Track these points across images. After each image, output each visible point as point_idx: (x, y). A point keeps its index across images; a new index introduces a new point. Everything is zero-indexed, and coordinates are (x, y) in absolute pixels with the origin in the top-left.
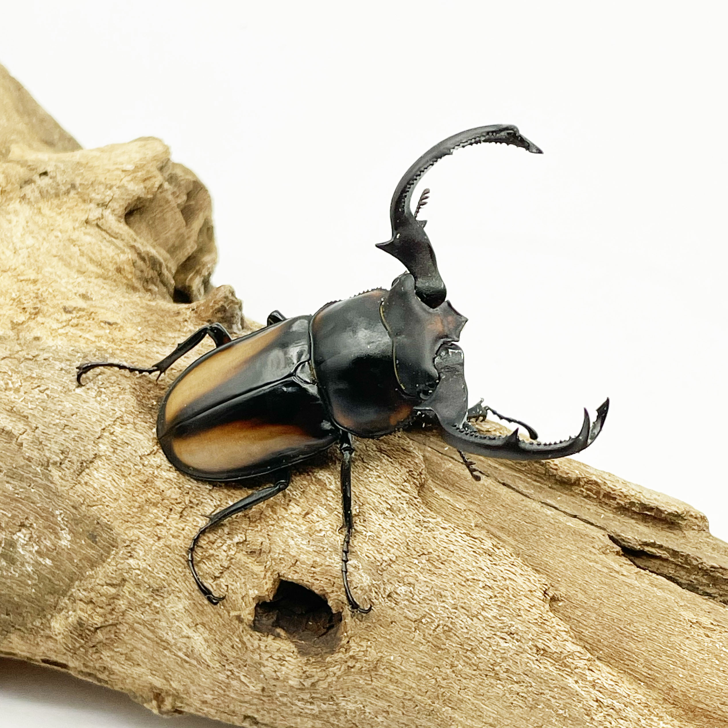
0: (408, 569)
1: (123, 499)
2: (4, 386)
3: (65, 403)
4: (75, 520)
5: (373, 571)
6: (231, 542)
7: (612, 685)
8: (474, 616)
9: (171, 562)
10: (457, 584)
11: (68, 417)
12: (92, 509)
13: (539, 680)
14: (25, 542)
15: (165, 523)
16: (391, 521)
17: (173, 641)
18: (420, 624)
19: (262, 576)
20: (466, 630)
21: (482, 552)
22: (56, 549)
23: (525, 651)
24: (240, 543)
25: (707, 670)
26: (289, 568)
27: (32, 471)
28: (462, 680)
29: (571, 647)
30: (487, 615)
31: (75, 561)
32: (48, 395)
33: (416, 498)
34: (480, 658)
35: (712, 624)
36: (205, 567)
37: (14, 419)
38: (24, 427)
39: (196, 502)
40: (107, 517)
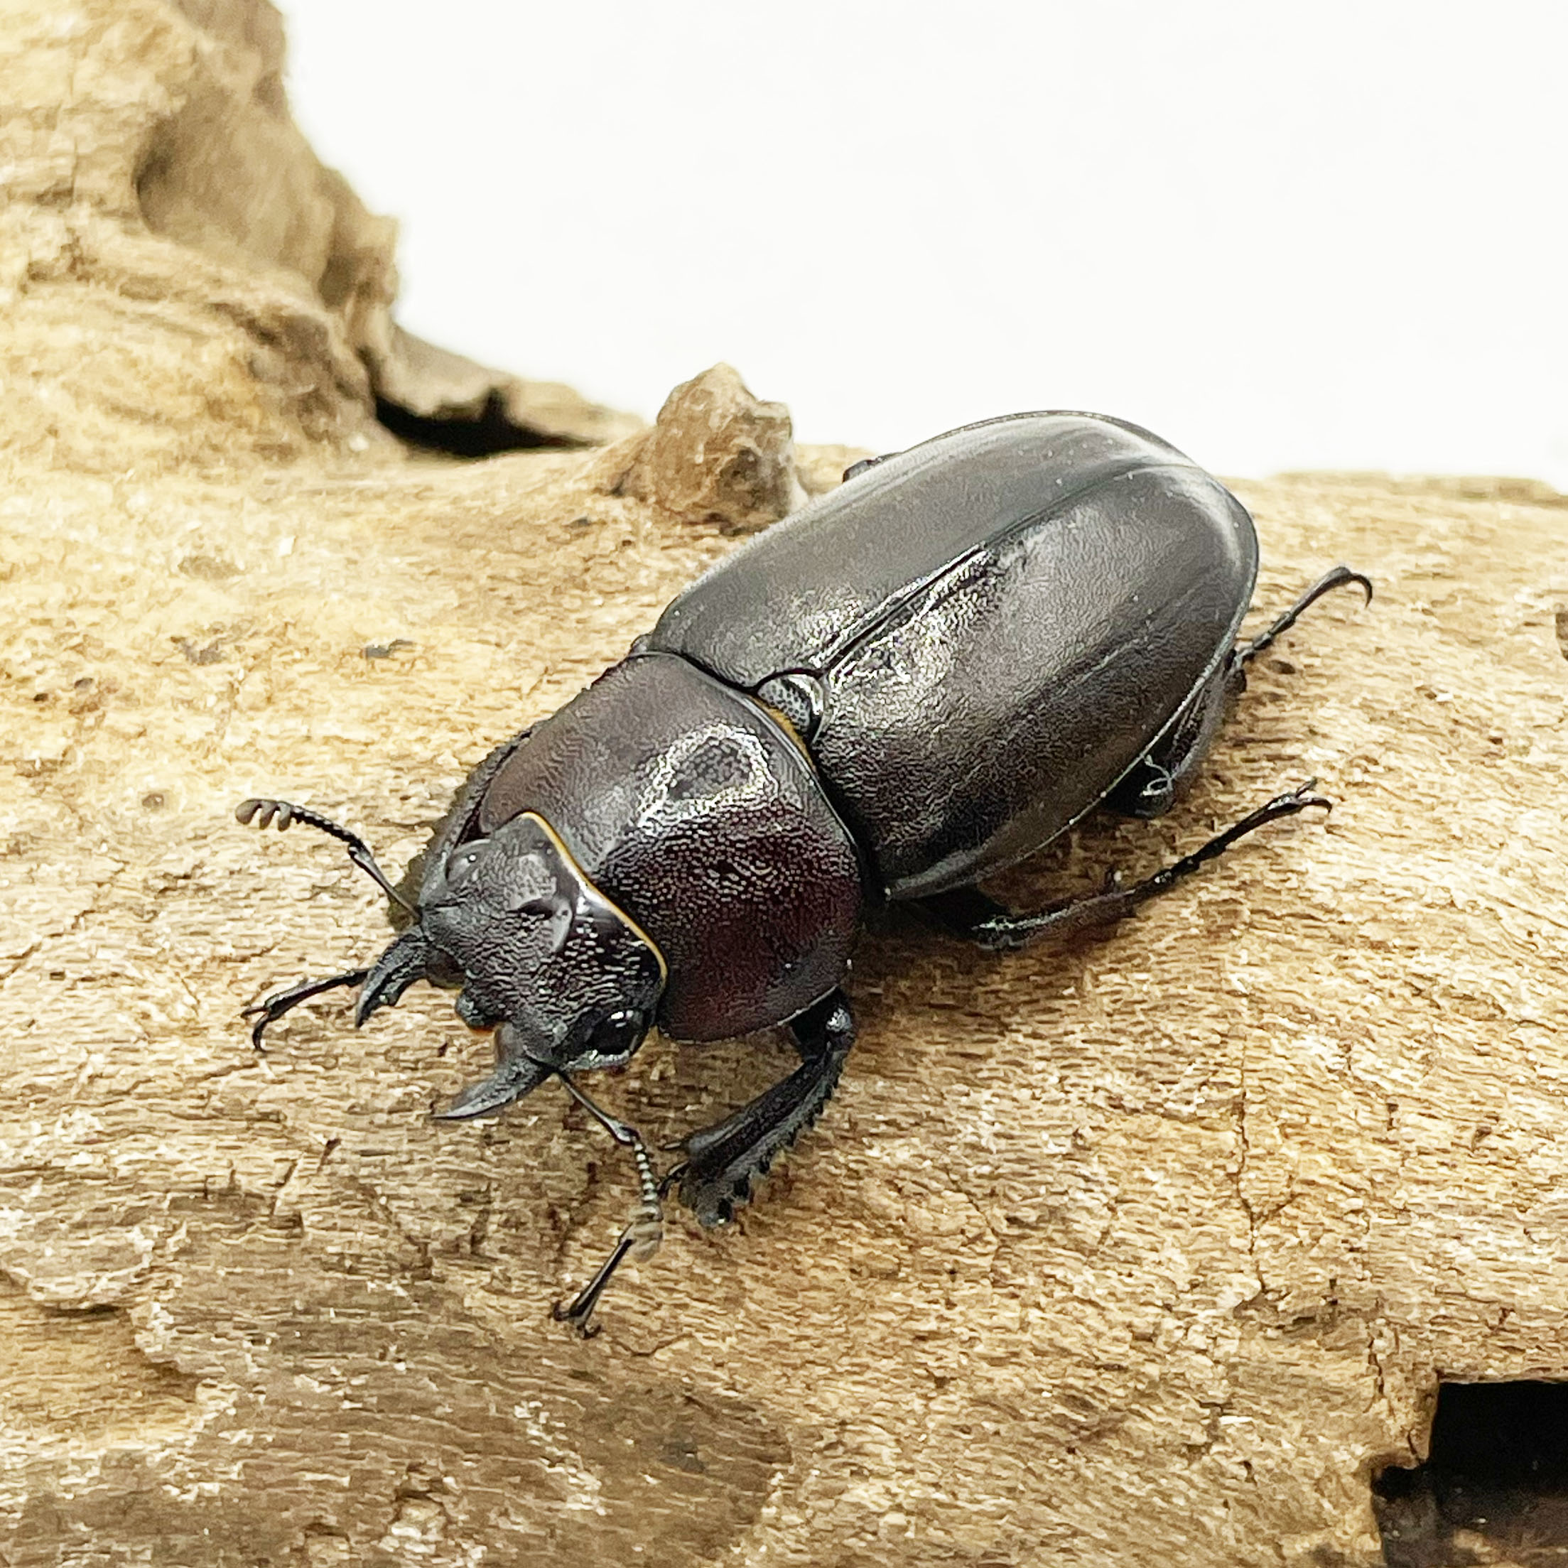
1: (762, 1292)
2: (138, 1029)
6: (1212, 1312)
9: (1010, 1448)
11: (429, 1066)
12: (652, 1362)
14: (431, 1549)
15: (945, 1326)
19: (1368, 1393)
22: (552, 1536)
24: (1245, 1305)
26: (1484, 1344)
27: (374, 1301)
31: (639, 1549)
36: (1145, 1426)
37: (230, 1140)
38: (278, 1155)
39: (1031, 1216)
40: (722, 1374)
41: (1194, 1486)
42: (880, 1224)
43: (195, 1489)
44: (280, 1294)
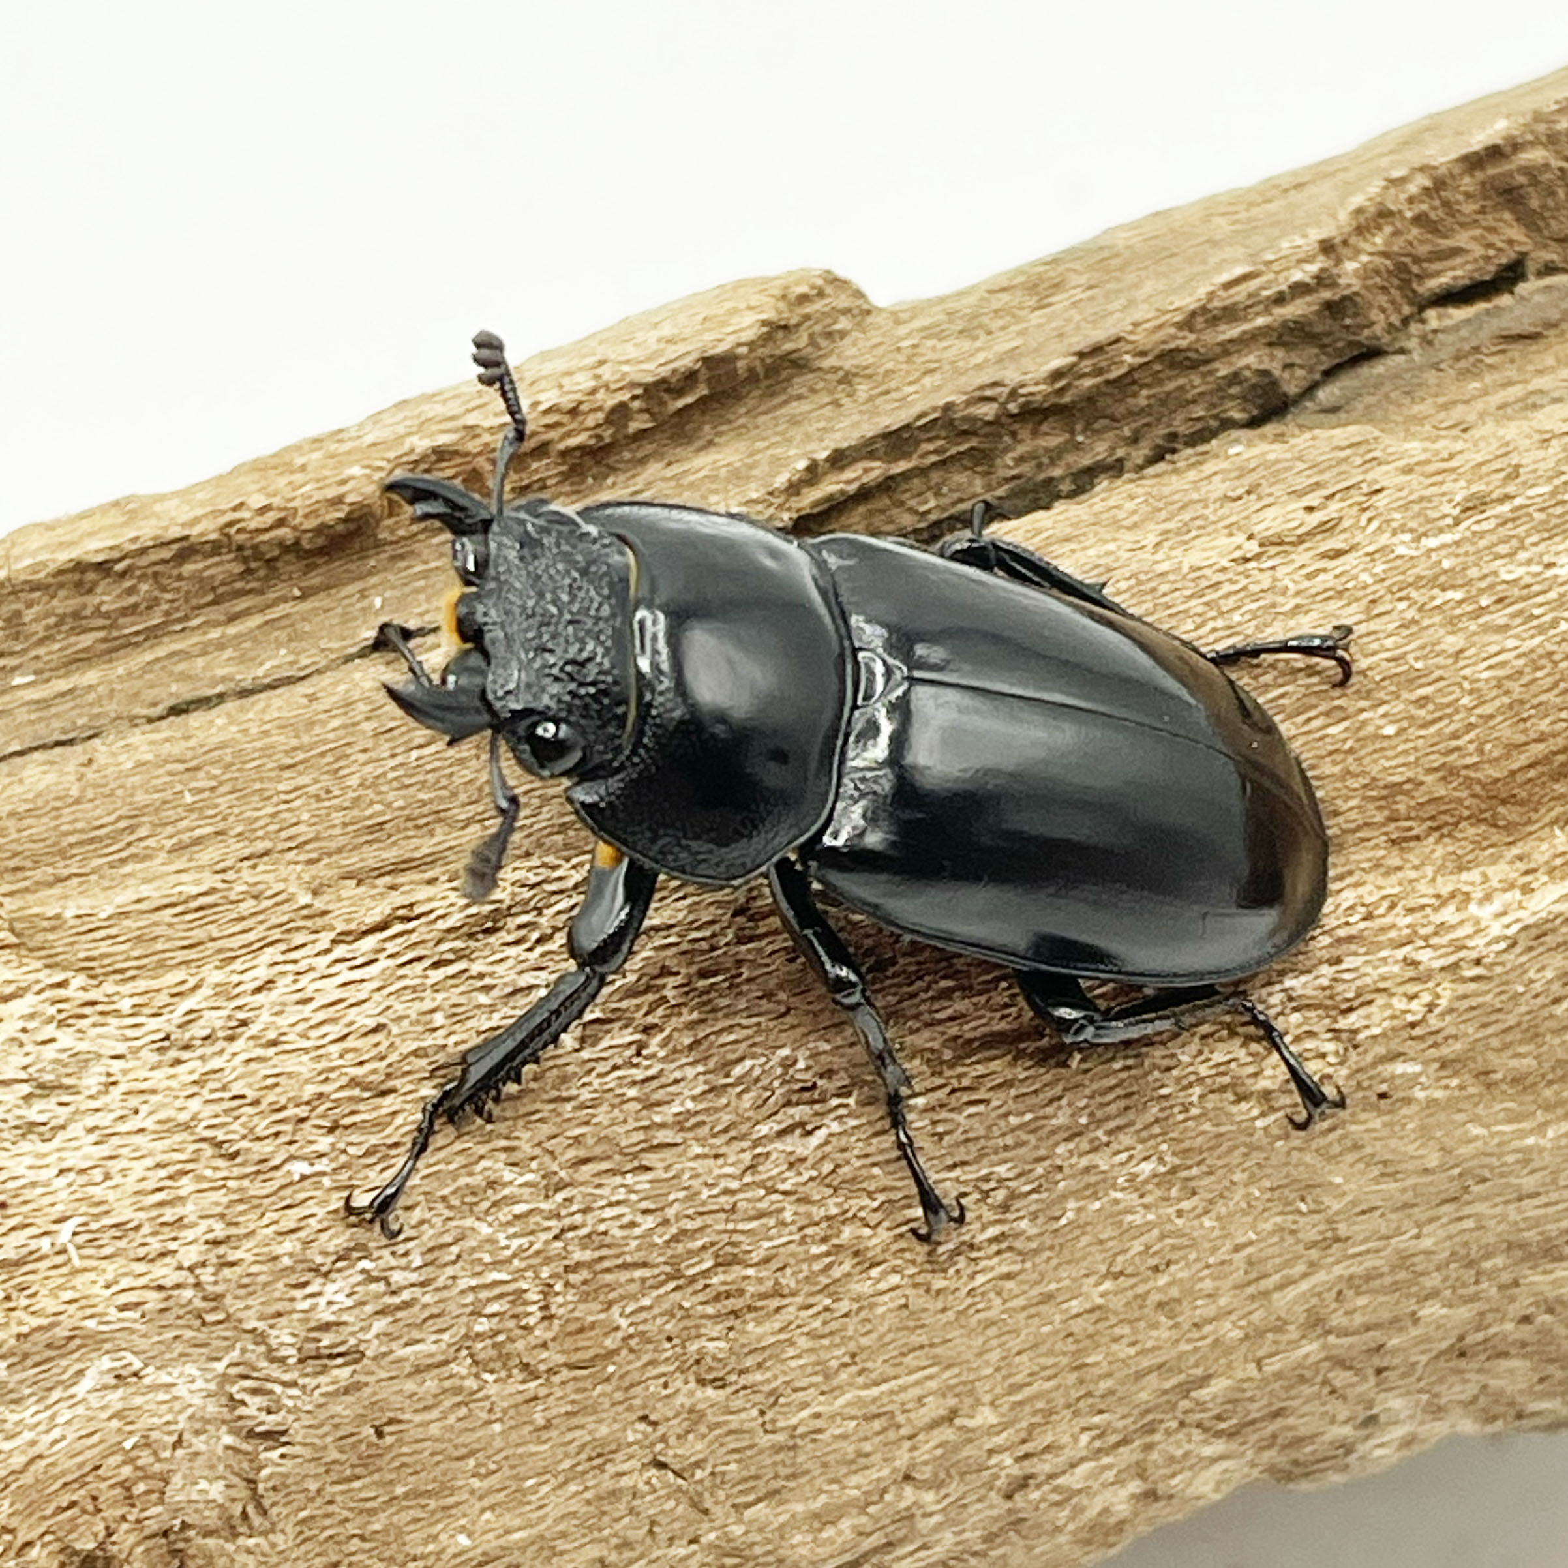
0: (290, 1219)
5: (189, 1334)
16: (76, 1129)
18: (477, 1346)
20: (650, 1222)
21: (459, 944)
25: (1452, 642)
28: (750, 1380)
30: (676, 1108)
33: (61, 985)
34: (767, 1260)
35: (1310, 509)
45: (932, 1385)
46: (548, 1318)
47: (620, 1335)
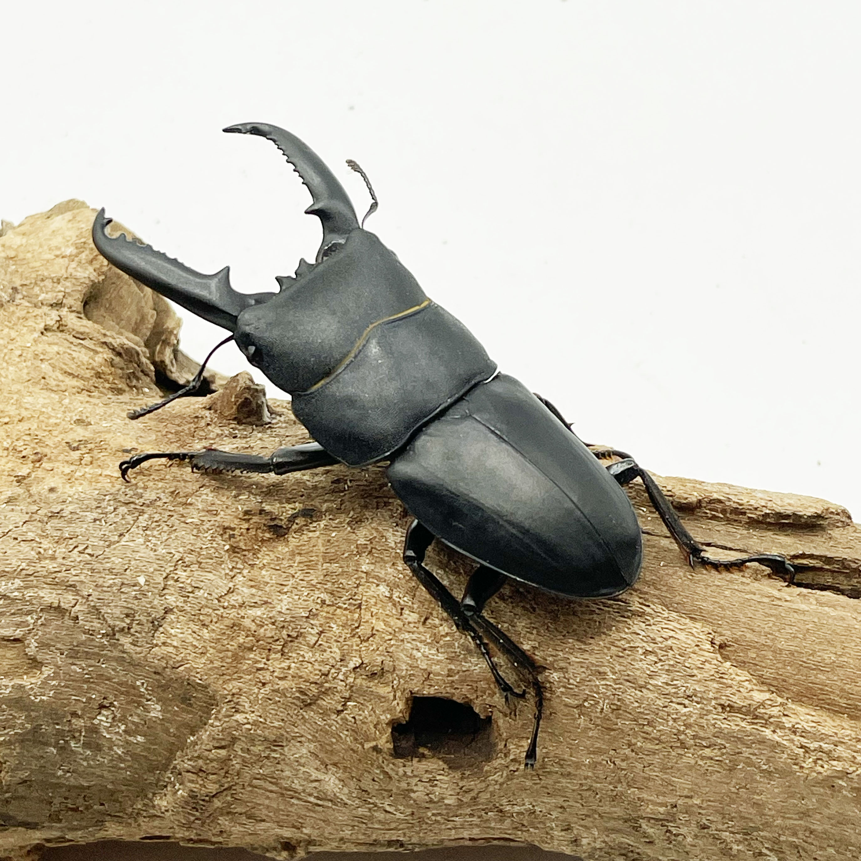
1: (212, 651)
2: (37, 556)
3: (113, 559)
4: (162, 686)
6: (346, 669)
7: (815, 727)
8: (641, 687)
9: (284, 706)
10: (614, 657)
11: (121, 574)
12: (178, 670)
13: (732, 739)
14: (108, 725)
15: (266, 666)
17: (301, 788)
18: (583, 708)
19: (392, 698)
20: (636, 705)
21: (630, 614)
22: (146, 724)
23: (709, 712)
24: (356, 668)
26: (423, 683)
27: (98, 644)
28: (644, 756)
29: (758, 697)
30: (656, 682)
31: (171, 730)
32: (89, 554)
34: (660, 731)
36: (324, 703)
37: (60, 592)
38: (74, 597)
39: (295, 634)
40: (198, 675)
41: (338, 723)
42: (249, 633)
43: (39, 698)
44: (70, 640)
45: (690, 787)
46: (601, 712)
47: (617, 727)
